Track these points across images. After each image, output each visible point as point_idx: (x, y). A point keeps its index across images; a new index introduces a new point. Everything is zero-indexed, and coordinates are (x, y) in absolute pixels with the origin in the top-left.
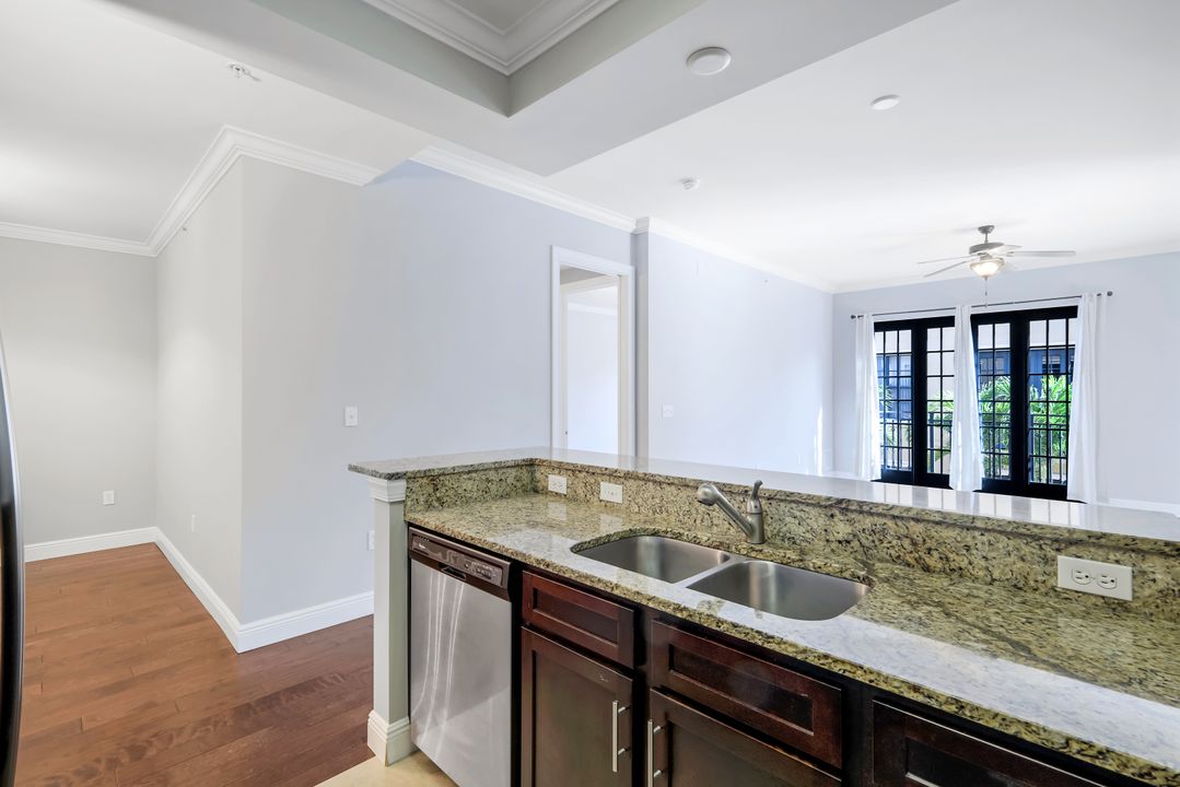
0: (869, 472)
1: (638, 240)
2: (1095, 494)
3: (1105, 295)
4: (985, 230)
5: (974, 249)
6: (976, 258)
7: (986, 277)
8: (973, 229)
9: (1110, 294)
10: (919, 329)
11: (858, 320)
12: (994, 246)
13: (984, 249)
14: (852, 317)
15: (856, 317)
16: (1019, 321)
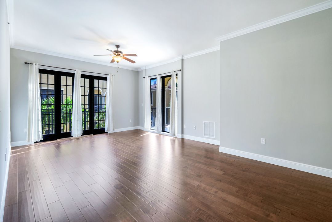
3: (113, 76)
4: (118, 46)
5: (115, 52)
10: (58, 75)
11: (29, 65)
12: (121, 52)
13: (118, 53)
14: (26, 63)
15: (28, 63)
16: (92, 79)
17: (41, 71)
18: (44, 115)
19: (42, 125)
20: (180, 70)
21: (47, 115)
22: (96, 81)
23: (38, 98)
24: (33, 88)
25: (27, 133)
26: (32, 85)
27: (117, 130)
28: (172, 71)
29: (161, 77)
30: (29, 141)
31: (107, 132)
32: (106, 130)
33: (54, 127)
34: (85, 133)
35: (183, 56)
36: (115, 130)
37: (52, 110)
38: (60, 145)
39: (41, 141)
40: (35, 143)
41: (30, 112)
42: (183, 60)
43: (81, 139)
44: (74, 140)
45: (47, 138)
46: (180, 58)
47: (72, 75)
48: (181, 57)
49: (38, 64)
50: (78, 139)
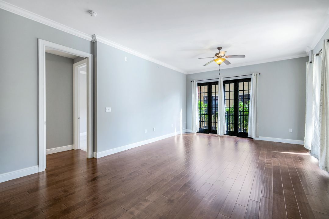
0: (195, 130)
1: (94, 44)
2: (255, 135)
3: (258, 74)
4: (219, 48)
8: (216, 48)
9: (260, 74)
10: (209, 85)
14: (191, 81)
16: (236, 83)
31: (252, 138)
32: (249, 136)
39: (199, 132)
49: (196, 81)
50: (223, 137)
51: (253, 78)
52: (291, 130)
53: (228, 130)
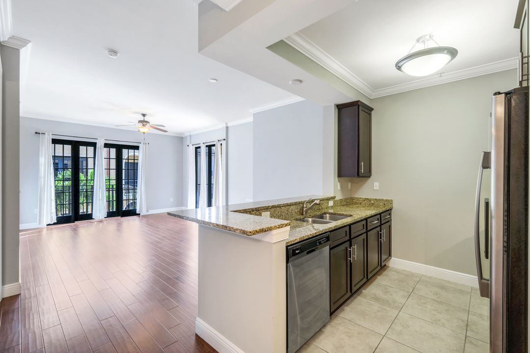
3: (147, 144)
4: (144, 115)
5: (140, 121)
6: (141, 125)
7: (144, 133)
8: (139, 114)
10: (76, 145)
11: (41, 135)
12: (147, 122)
13: (144, 122)
14: (36, 133)
15: (39, 133)
16: (119, 148)
17: (55, 142)
18: (59, 194)
19: (57, 205)
20: (224, 140)
21: (62, 194)
22: (125, 151)
23: (51, 174)
24: (45, 162)
25: (38, 214)
26: (43, 159)
27: (151, 212)
28: (216, 140)
29: (207, 146)
30: (40, 223)
31: (139, 214)
32: (138, 212)
33: (71, 206)
34: (110, 215)
35: (226, 124)
36: (149, 211)
37: (69, 187)
38: (76, 228)
39: (55, 224)
40: (47, 225)
41: (41, 189)
42: (227, 128)
43: (105, 222)
44: (96, 223)
45: (62, 220)
46: (224, 126)
47: (94, 145)
48: (225, 124)
49: (51, 134)
50: (101, 221)
51: (141, 146)
52: (172, 200)
53: (111, 210)
